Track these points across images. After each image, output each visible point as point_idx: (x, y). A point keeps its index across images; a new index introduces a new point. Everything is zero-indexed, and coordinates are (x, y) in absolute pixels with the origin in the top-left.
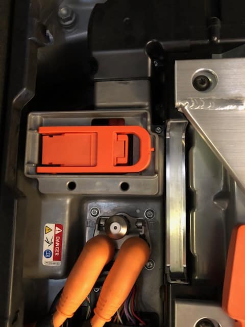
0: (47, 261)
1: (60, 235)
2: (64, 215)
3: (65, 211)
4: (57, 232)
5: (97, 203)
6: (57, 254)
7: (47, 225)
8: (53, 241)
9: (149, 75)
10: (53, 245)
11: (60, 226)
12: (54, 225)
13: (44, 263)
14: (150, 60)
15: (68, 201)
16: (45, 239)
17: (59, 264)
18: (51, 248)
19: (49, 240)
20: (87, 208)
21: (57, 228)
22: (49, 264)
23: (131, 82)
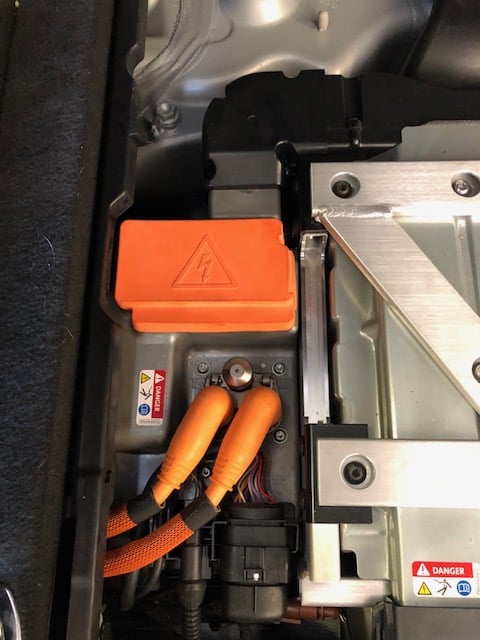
0: (141, 419)
1: (162, 384)
3: (167, 354)
4: (157, 381)
6: (157, 409)
7: (143, 371)
8: (152, 393)
9: (279, 183)
10: (151, 397)
11: (162, 373)
12: (153, 371)
13: (138, 422)
14: (280, 164)
15: (172, 339)
16: (141, 390)
17: (160, 421)
18: (149, 401)
19: (147, 392)
20: (191, 363)
21: (158, 376)
22: (146, 423)
23: (256, 191)
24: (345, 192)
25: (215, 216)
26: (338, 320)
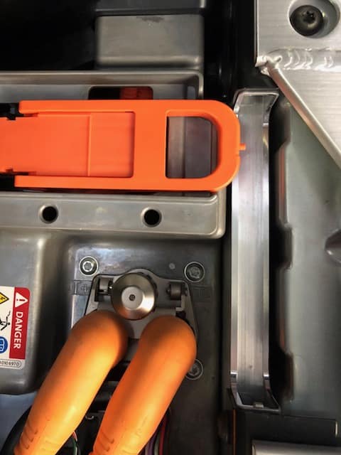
1: (24, 308)
2: (32, 271)
3: (34, 263)
4: (18, 304)
5: (94, 249)
6: (17, 346)
8: (10, 320)
9: (203, 6)
10: (9, 327)
11: (25, 292)
12: (12, 289)
15: (41, 243)
17: (22, 365)
18: (7, 334)
19: (3, 320)
20: (73, 258)
21: (19, 296)
23: (167, 18)
24: (312, 26)
25: (104, 58)
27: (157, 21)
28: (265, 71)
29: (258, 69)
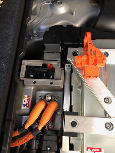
0: (24, 108)
1: (29, 99)
3: (31, 91)
4: (28, 98)
8: (26, 101)
9: (60, 52)
11: (29, 96)
12: (27, 96)
13: (23, 108)
17: (28, 108)
20: (37, 94)
21: (28, 97)
22: (24, 109)
23: (55, 53)
25: (45, 59)
26: (73, 85)
27: (53, 54)
28: (69, 61)
29: (68, 61)
